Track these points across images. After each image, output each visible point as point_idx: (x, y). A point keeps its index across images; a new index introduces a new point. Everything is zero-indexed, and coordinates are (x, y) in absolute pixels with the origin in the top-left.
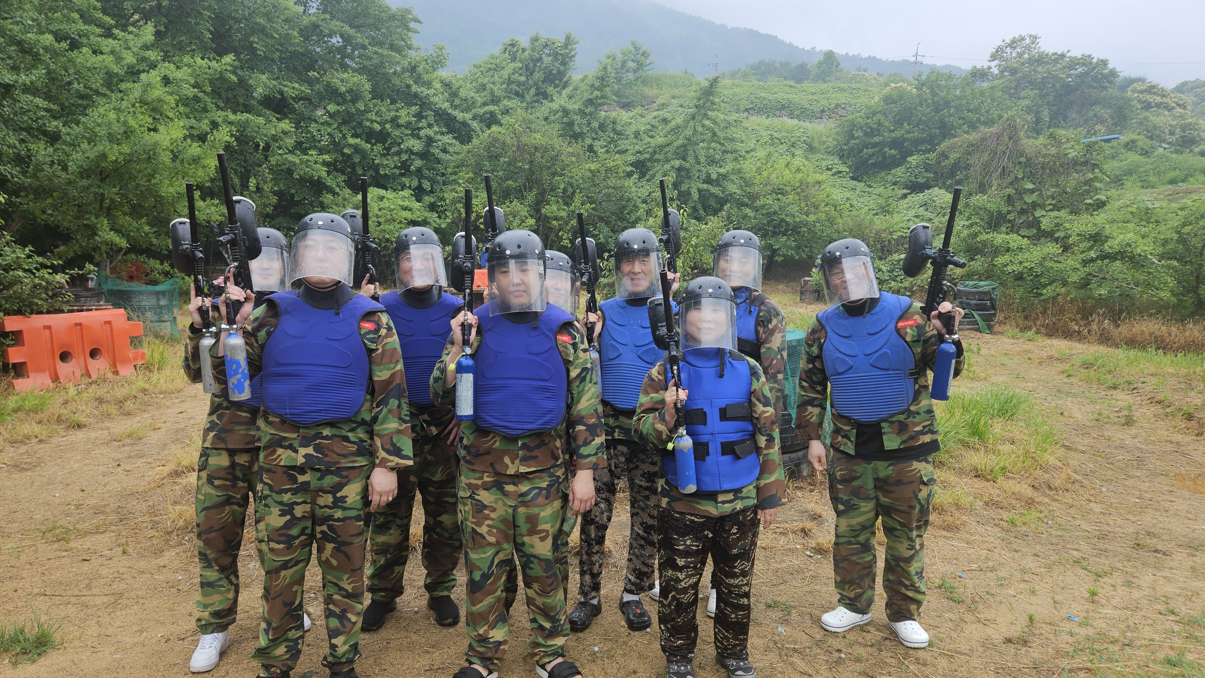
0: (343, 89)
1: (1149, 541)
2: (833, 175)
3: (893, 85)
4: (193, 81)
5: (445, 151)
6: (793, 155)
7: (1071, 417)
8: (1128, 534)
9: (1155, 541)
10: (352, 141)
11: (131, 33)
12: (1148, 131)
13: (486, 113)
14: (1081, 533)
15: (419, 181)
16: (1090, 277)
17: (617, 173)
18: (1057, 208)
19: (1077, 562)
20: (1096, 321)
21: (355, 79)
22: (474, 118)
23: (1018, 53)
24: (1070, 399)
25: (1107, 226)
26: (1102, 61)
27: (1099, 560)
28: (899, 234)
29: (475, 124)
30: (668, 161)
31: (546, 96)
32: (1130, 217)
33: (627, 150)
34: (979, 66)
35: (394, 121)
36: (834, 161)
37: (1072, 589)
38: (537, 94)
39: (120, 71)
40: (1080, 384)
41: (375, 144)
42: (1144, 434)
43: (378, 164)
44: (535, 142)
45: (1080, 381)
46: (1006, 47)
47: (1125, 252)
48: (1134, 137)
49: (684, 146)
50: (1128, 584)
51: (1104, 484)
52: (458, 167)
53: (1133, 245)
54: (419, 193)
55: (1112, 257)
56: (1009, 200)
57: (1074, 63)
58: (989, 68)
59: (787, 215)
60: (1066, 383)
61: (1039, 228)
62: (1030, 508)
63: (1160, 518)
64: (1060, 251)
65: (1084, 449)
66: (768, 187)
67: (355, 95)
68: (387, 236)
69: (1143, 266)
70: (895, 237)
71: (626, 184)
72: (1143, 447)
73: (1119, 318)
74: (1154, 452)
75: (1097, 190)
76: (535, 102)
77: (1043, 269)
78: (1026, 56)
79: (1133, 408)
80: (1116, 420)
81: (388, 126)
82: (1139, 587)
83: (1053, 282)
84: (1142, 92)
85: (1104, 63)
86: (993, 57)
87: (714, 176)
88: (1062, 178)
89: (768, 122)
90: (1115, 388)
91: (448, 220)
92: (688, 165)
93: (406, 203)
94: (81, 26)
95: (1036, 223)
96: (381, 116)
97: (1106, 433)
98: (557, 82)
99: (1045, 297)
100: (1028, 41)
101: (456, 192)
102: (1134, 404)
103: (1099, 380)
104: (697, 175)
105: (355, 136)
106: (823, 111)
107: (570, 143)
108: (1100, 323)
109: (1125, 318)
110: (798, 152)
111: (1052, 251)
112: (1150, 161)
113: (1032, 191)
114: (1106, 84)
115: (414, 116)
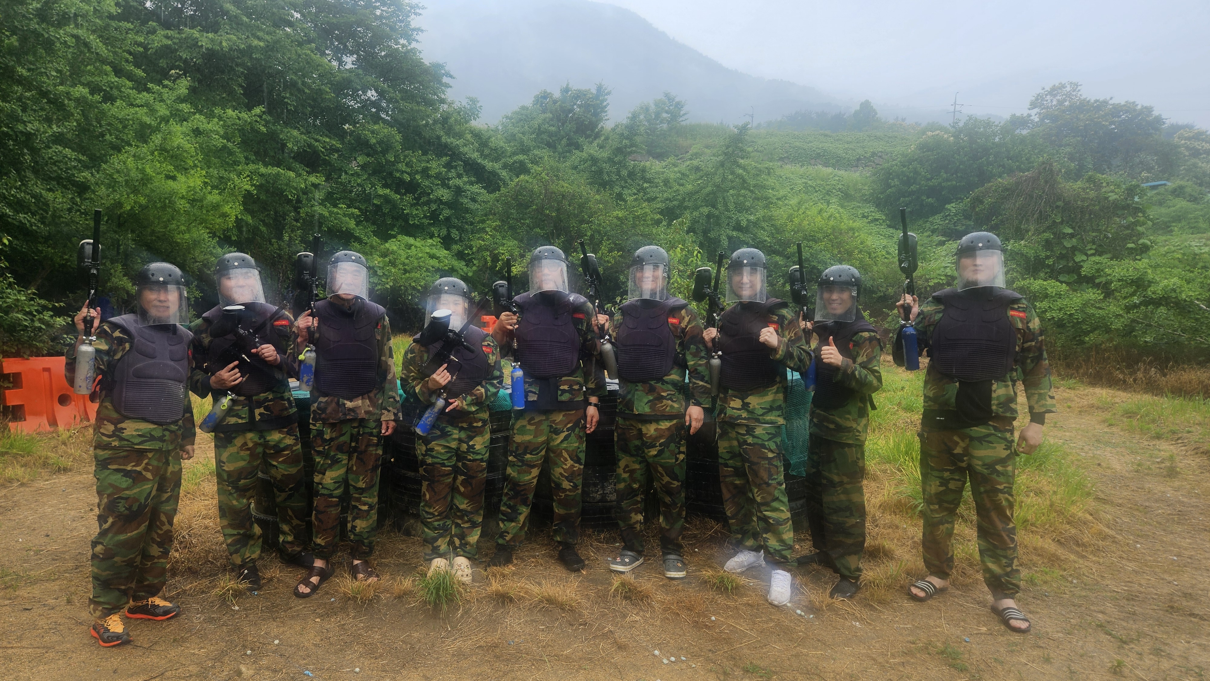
0: (373, 141)
1: (1185, 603)
2: (869, 223)
3: (930, 133)
4: (222, 133)
5: (474, 200)
6: (828, 203)
7: (1109, 468)
8: (1162, 595)
9: (1192, 603)
10: (381, 191)
11: (165, 86)
12: (1196, 177)
13: (515, 162)
14: (1109, 594)
15: (448, 231)
16: (1134, 324)
17: (645, 220)
18: (1099, 253)
19: (1101, 626)
20: (1142, 370)
21: (386, 131)
22: (505, 166)
23: (1058, 101)
24: (1108, 449)
25: (1149, 271)
26: (1146, 108)
27: (1125, 624)
28: (936, 281)
29: (504, 174)
30: (696, 208)
31: (578, 147)
32: (1177, 262)
33: (656, 198)
34: (1018, 114)
35: (425, 172)
36: (869, 209)
37: (1092, 657)
38: (569, 145)
39: (153, 123)
40: (1122, 433)
41: (405, 194)
42: (1188, 486)
43: (408, 214)
44: (562, 190)
45: (1122, 430)
46: (1046, 95)
47: (1169, 297)
48: (1182, 183)
49: (713, 193)
50: (1157, 652)
51: (1140, 540)
52: (486, 215)
53: (1178, 290)
54: (447, 242)
55: (1157, 302)
56: (1048, 244)
57: (1117, 110)
58: (1029, 116)
59: (819, 262)
60: (1106, 433)
61: (1079, 274)
62: (1053, 565)
63: (1200, 578)
64: (1101, 297)
65: (1120, 501)
66: (800, 234)
67: (386, 146)
68: (413, 284)
69: (1189, 312)
70: (931, 284)
71: (654, 231)
72: (1185, 500)
73: (1167, 367)
74: (1198, 506)
75: (1140, 235)
76: (567, 152)
77: (1084, 316)
78: (1067, 103)
79: (1177, 459)
80: (1158, 470)
81: (418, 177)
82: (1169, 657)
83: (1095, 329)
84: (1189, 139)
85: (1149, 110)
86: (1033, 105)
87: (744, 223)
88: (1103, 221)
89: (802, 170)
90: (1158, 437)
91: (474, 268)
92: (717, 213)
93: (434, 251)
94: (114, 79)
95: (1077, 268)
96: (412, 167)
97: (1147, 486)
98: (588, 132)
99: (1087, 345)
100: (1068, 89)
101: (483, 240)
102: (1178, 455)
103: (1141, 430)
104: (727, 222)
105: (385, 186)
106: (859, 160)
107: (598, 191)
108: (1146, 371)
109: (1173, 367)
110: (834, 200)
111: (1093, 297)
112: (1199, 207)
113: (1072, 236)
114: (1151, 131)
115: (444, 167)
